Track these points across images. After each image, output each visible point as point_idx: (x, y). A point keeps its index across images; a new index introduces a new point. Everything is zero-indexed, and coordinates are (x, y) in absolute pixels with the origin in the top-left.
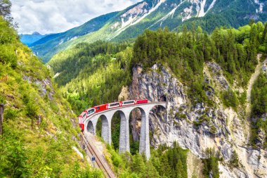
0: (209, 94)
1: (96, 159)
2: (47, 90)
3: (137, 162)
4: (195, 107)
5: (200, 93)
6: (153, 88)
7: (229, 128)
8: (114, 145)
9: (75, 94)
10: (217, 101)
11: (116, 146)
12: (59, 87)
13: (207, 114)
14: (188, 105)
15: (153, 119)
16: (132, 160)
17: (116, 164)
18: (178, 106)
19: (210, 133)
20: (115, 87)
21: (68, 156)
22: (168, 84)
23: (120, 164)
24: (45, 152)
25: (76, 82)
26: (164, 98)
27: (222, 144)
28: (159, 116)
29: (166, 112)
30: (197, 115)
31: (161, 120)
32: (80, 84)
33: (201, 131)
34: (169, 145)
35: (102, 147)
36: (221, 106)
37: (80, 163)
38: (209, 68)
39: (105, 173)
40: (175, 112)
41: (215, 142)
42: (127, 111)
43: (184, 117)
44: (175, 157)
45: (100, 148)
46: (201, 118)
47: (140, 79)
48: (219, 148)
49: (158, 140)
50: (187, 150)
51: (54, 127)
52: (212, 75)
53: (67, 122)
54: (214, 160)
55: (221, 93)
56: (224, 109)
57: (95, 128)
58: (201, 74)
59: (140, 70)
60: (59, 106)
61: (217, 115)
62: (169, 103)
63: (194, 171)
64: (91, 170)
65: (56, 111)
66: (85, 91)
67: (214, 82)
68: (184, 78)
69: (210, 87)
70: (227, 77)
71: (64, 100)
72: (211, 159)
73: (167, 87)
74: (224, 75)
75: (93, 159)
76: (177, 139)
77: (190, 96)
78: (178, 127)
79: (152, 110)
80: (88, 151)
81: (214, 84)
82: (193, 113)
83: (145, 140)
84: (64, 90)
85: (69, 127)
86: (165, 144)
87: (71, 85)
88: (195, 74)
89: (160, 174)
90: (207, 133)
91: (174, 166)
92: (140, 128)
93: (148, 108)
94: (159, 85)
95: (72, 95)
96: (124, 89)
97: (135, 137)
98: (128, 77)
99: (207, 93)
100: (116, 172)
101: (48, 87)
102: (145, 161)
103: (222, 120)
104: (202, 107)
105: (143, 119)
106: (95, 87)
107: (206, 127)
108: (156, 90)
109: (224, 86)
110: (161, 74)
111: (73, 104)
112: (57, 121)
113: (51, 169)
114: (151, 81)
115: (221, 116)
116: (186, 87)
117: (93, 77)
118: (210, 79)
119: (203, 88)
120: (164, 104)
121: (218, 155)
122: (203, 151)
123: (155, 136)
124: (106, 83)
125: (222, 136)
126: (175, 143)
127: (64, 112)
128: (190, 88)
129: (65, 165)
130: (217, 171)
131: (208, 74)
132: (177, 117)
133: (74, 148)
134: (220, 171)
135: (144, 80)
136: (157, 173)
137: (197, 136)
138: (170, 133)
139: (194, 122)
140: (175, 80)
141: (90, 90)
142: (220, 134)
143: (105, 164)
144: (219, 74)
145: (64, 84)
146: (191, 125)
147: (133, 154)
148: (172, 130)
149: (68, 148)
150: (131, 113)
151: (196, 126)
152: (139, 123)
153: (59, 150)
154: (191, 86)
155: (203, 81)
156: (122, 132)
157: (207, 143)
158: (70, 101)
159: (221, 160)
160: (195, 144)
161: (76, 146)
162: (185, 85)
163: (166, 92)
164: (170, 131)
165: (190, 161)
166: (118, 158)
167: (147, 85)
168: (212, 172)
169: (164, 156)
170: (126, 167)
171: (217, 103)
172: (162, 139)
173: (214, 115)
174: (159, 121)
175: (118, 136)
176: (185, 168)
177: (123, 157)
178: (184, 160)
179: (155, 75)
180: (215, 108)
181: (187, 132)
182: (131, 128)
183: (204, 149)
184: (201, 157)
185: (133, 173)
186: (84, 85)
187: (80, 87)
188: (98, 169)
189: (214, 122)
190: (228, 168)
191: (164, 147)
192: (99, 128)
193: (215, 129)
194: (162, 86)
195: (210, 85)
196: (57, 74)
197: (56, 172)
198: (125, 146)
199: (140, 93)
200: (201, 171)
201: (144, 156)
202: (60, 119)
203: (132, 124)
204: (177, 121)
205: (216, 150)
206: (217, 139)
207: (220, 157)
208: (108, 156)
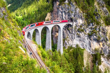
0: (97, 18)
1: (33, 53)
2: (4, 14)
3: (56, 55)
4: (89, 25)
5: (92, 17)
6: (65, 14)
7: (108, 37)
8: (43, 46)
9: (20, 17)
10: (102, 22)
11: (44, 47)
12: (10, 12)
13: (96, 29)
14: (85, 24)
15: (65, 32)
16: (53, 55)
17: (44, 56)
18: (80, 24)
19: (97, 40)
20: (43, 13)
21: (17, 51)
22: (74, 12)
23: (46, 57)
24: (3, 49)
25: (20, 10)
26: (72, 20)
27: (103, 46)
28: (69, 30)
29: (73, 28)
30: (90, 30)
31: (70, 32)
32: (23, 11)
33: (92, 39)
34: (74, 46)
35: (36, 47)
36: (104, 25)
37: (24, 56)
38: (98, 3)
39: (38, 62)
40: (77, 28)
41: (100, 45)
42: (50, 27)
43: (83, 31)
44: (77, 53)
45: (35, 47)
46: (92, 31)
47: (58, 9)
48: (102, 48)
49: (67, 44)
50: (84, 49)
51: (8, 36)
52: (99, 7)
53: (16, 33)
54: (98, 55)
55: (104, 17)
56: (105, 27)
57: (32, 36)
58: (93, 6)
59: (58, 3)
60: (11, 23)
61: (101, 30)
62: (74, 23)
63: (88, 61)
64: (29, 59)
65: (9, 26)
66: (26, 15)
67: (101, 11)
68: (83, 8)
69: (98, 14)
70: (108, 8)
71: (14, 20)
72: (97, 54)
73: (74, 14)
74: (106, 7)
75: (31, 54)
76: (78, 43)
77: (86, 19)
78: (79, 36)
79: (64, 27)
80: (28, 49)
81: (100, 12)
82: (88, 29)
83: (60, 43)
84: (13, 14)
85: (17, 35)
86: (72, 46)
87: (18, 11)
88: (89, 6)
89: (68, 62)
90: (95, 40)
91: (76, 58)
92: (57, 36)
93: (62, 25)
94: (68, 12)
95: (18, 18)
96: (49, 14)
97: (54, 41)
98: (51, 7)
99: (96, 17)
100: (44, 61)
101: (4, 12)
102: (60, 55)
103: (104, 33)
104: (93, 25)
105: (59, 32)
106: (31, 13)
107: (95, 37)
108: (67, 15)
109: (106, 14)
110: (70, 6)
111: (19, 22)
112: (10, 32)
113: (7, 59)
114: (64, 10)
115: (104, 30)
116: (84, 14)
117: (30, 7)
118: (98, 9)
119: (94, 14)
120: (71, 24)
121: (101, 52)
122: (93, 50)
123: (66, 41)
124: (38, 11)
125: (104, 42)
126: (77, 45)
127: (14, 27)
128: (86, 15)
129: (15, 57)
130: (100, 61)
131: (97, 7)
132: (78, 31)
133: (20, 47)
134: (102, 61)
135: (60, 9)
136: (67, 61)
137: (89, 41)
138: (75, 40)
139: (88, 34)
140: (78, 10)
141: (29, 14)
142: (103, 41)
143: (38, 57)
144: (103, 7)
145: (13, 11)
146: (87, 36)
147: (53, 51)
148: (76, 38)
149: (16, 48)
150: (52, 28)
151: (90, 36)
152: (57, 34)
153: (11, 48)
154: (87, 13)
155: (94, 10)
156: (47, 38)
157: (95, 45)
158: (17, 20)
159: (103, 55)
160: (88, 46)
161: (21, 46)
162: (83, 12)
163: (72, 16)
164: (74, 39)
165: (85, 55)
166: (45, 53)
167: (62, 12)
168: (97, 61)
169: (71, 52)
170: (50, 58)
171: (102, 23)
172: (70, 43)
173: (99, 30)
174: (68, 33)
175: (45, 41)
176: (83, 59)
177: (48, 53)
178: (82, 55)
179: (67, 6)
180: (101, 26)
181: (84, 39)
182: (52, 36)
183: (94, 49)
184: (91, 53)
185: (54, 62)
186: (25, 11)
187: (23, 13)
188: (34, 59)
189: (99, 34)
190: (106, 59)
191: (71, 47)
192: (34, 36)
193: (100, 38)
194: (71, 13)
195: (98, 12)
196: (10, 5)
197: (9, 60)
198: (49, 46)
199: (58, 17)
200: (92, 60)
201: (59, 52)
202: (11, 31)
203: (53, 34)
204: (78, 33)
205: (100, 49)
206: (101, 43)
207: (102, 53)
208: (40, 52)
